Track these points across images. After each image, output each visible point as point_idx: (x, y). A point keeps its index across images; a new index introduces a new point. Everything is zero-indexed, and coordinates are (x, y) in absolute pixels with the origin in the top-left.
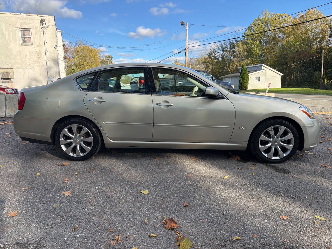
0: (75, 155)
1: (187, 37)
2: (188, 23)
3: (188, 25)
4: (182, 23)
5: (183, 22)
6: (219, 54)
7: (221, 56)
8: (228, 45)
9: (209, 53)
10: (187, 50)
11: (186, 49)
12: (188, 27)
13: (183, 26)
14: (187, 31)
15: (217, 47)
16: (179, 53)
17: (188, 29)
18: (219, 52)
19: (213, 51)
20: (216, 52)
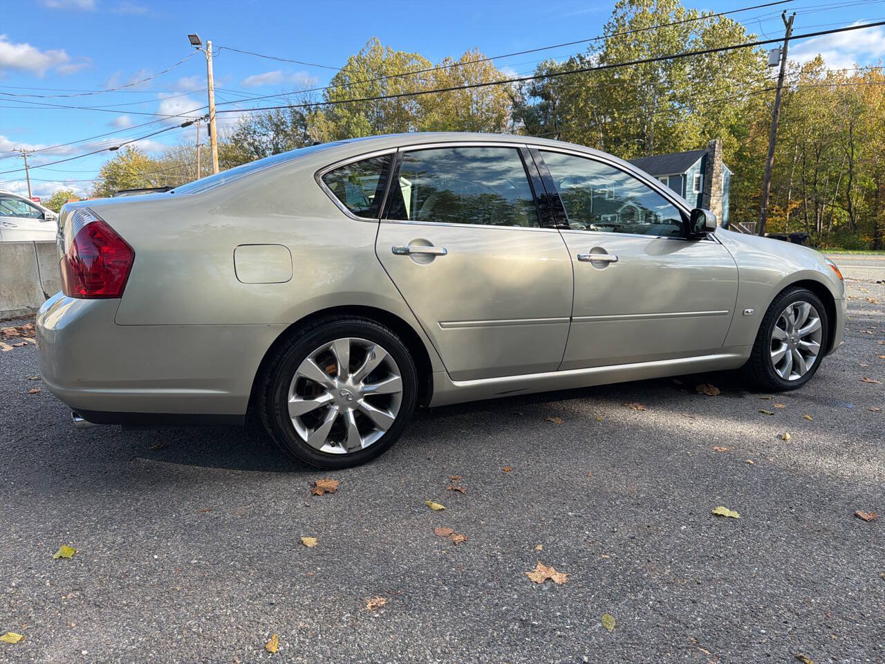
0: (339, 450)
1: (212, 80)
2: (209, 42)
3: (210, 47)
4: (195, 41)
5: (195, 36)
6: (264, 139)
7: (271, 146)
8: (288, 118)
9: (238, 135)
10: (214, 120)
11: (212, 117)
12: (210, 54)
13: (198, 48)
14: (210, 63)
15: (257, 120)
16: (184, 126)
17: (211, 58)
18: (264, 135)
19: (246, 130)
20: (255, 132)
